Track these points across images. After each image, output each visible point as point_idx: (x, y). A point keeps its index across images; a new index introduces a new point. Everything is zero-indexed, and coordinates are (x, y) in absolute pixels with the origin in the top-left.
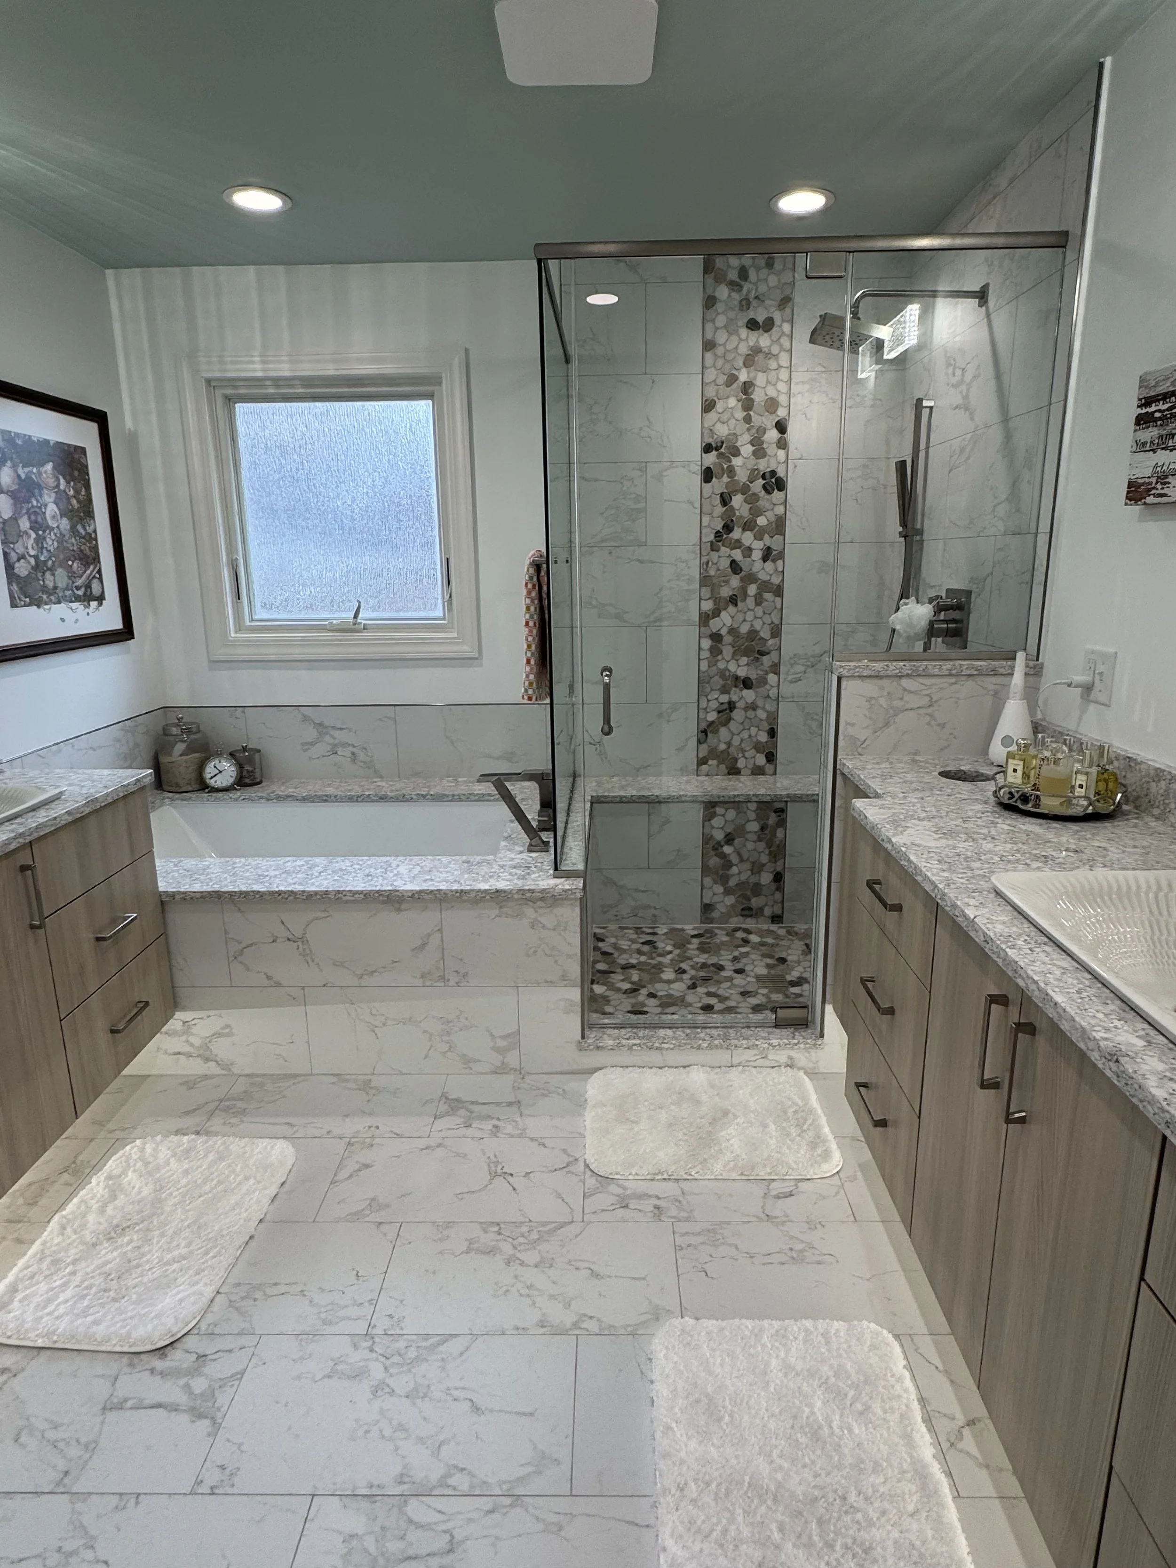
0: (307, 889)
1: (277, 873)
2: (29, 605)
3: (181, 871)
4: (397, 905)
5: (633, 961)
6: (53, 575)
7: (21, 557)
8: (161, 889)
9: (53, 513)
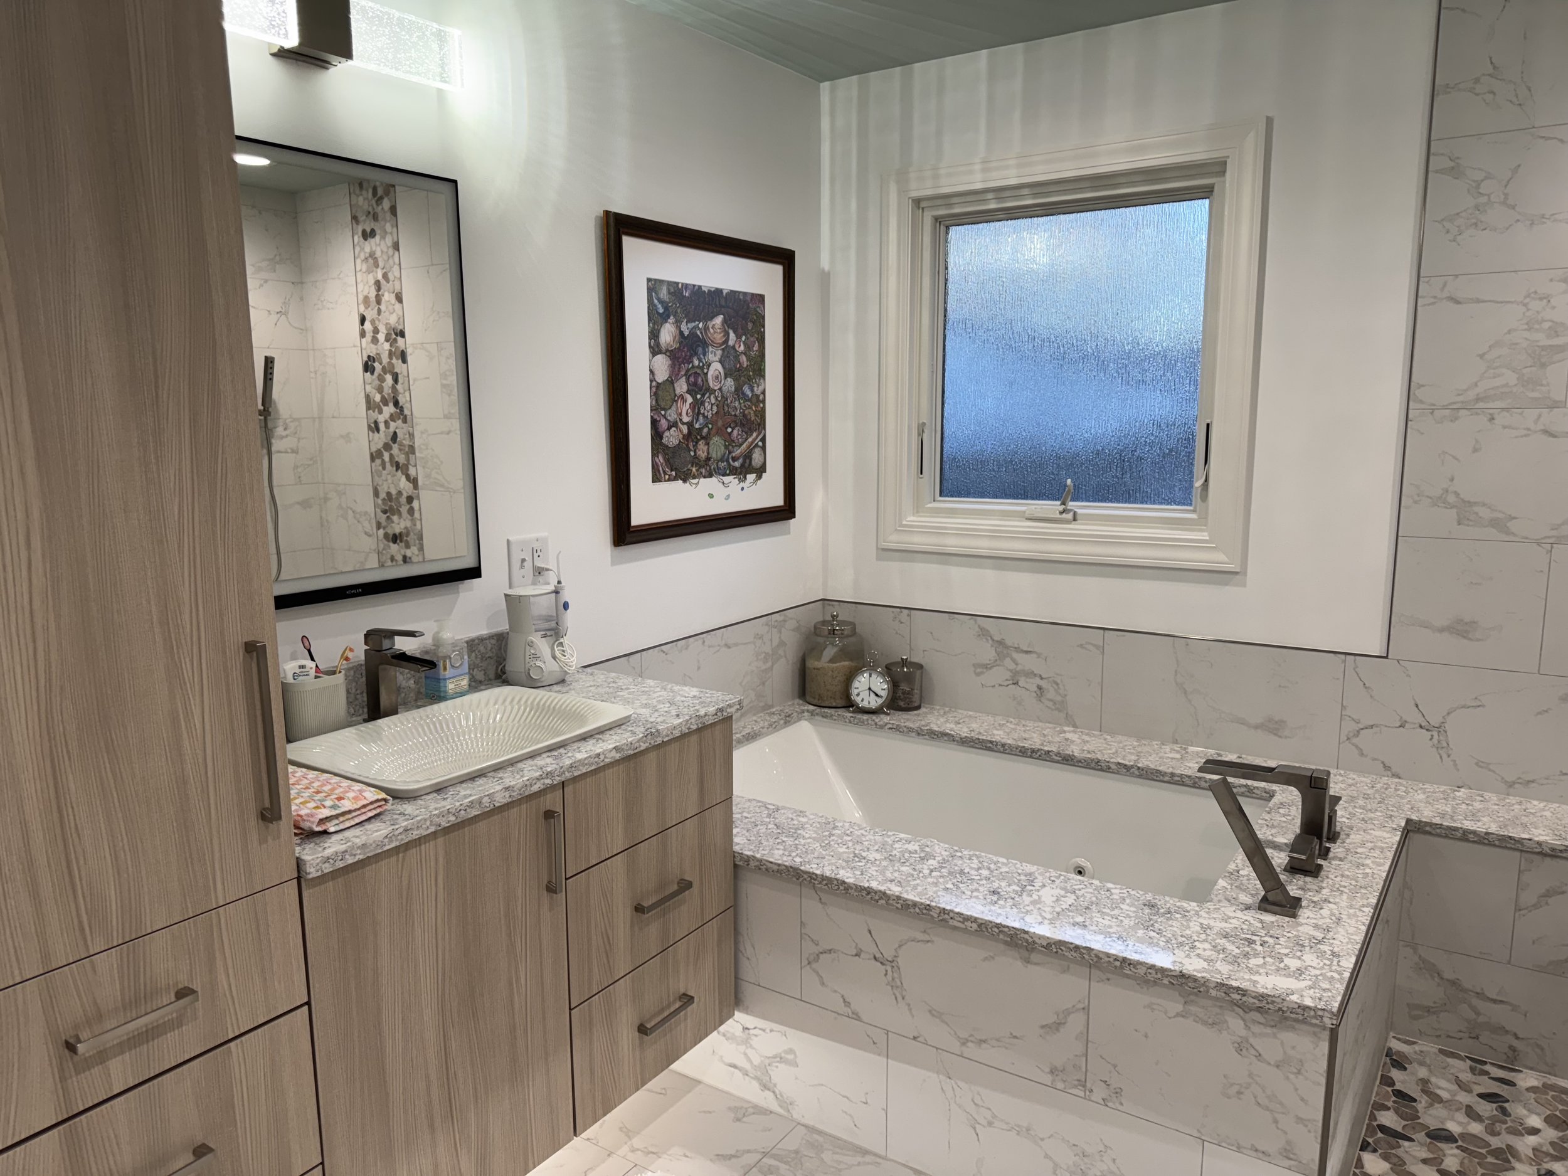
0: (905, 896)
1: (878, 856)
2: (675, 479)
3: (770, 826)
4: (1026, 954)
5: (1454, 1128)
6: (707, 444)
7: (673, 425)
8: (736, 848)
9: (717, 372)
